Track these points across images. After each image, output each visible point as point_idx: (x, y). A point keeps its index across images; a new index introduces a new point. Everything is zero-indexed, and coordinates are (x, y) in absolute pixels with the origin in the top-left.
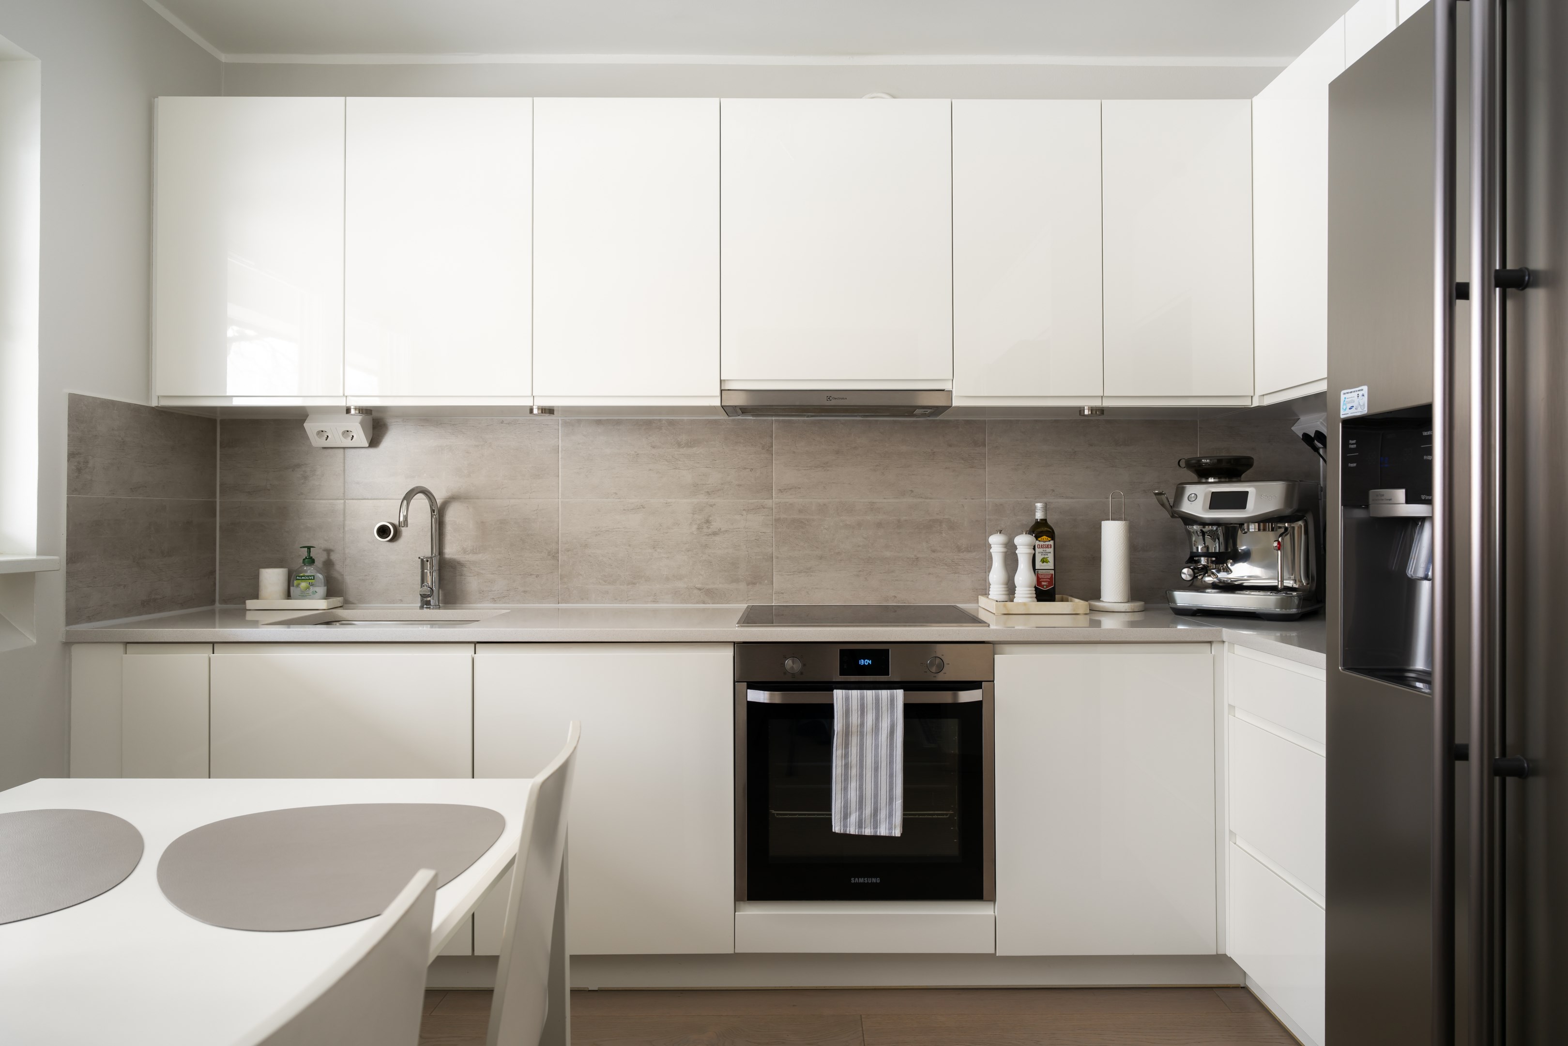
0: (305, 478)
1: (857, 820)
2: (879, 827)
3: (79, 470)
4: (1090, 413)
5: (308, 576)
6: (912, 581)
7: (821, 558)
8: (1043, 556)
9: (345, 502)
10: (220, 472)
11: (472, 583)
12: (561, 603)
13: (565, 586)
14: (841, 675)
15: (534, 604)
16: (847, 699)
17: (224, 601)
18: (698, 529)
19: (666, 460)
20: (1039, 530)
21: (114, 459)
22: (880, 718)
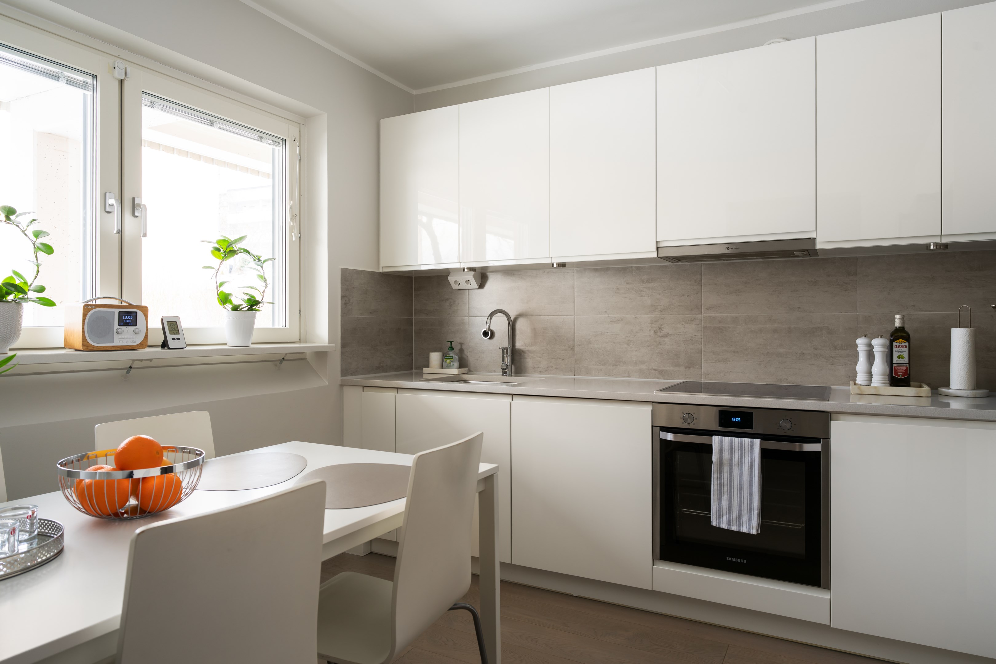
0: (451, 305)
1: (727, 520)
2: (742, 526)
3: (346, 304)
4: (935, 248)
5: (450, 357)
6: (799, 369)
7: (734, 352)
8: (899, 354)
9: (469, 318)
10: (414, 303)
11: (529, 362)
12: (576, 376)
13: (578, 366)
14: (719, 426)
15: (561, 375)
16: (721, 442)
17: (416, 369)
18: (655, 333)
19: (635, 291)
20: (896, 335)
21: (362, 298)
22: (744, 456)
